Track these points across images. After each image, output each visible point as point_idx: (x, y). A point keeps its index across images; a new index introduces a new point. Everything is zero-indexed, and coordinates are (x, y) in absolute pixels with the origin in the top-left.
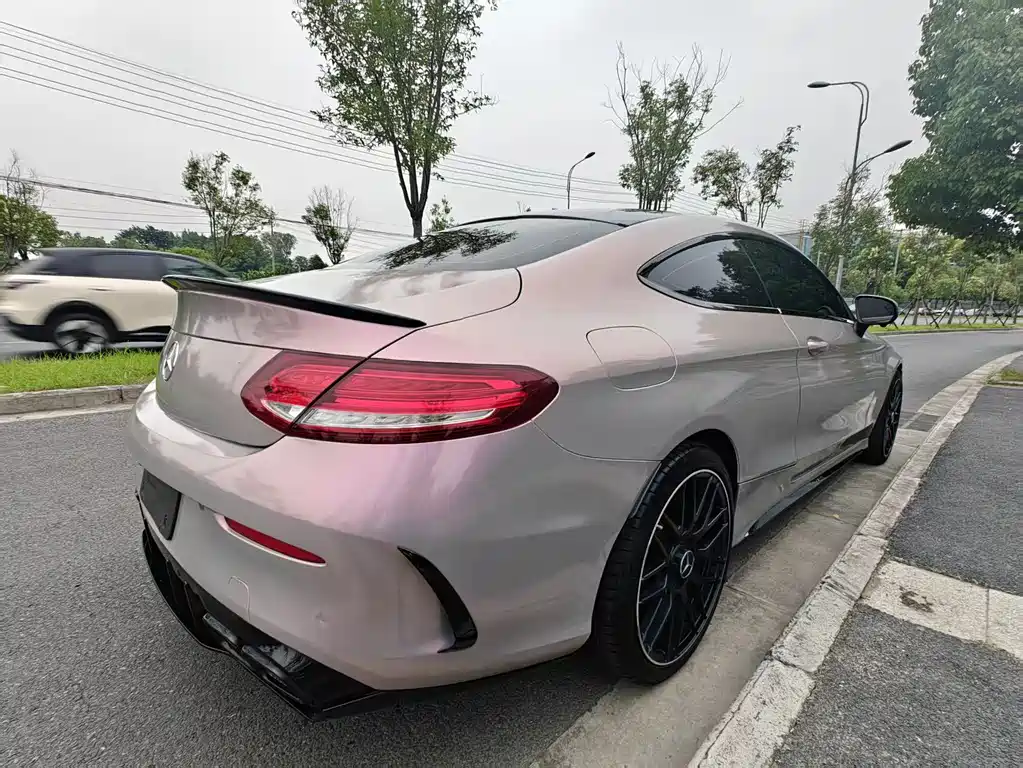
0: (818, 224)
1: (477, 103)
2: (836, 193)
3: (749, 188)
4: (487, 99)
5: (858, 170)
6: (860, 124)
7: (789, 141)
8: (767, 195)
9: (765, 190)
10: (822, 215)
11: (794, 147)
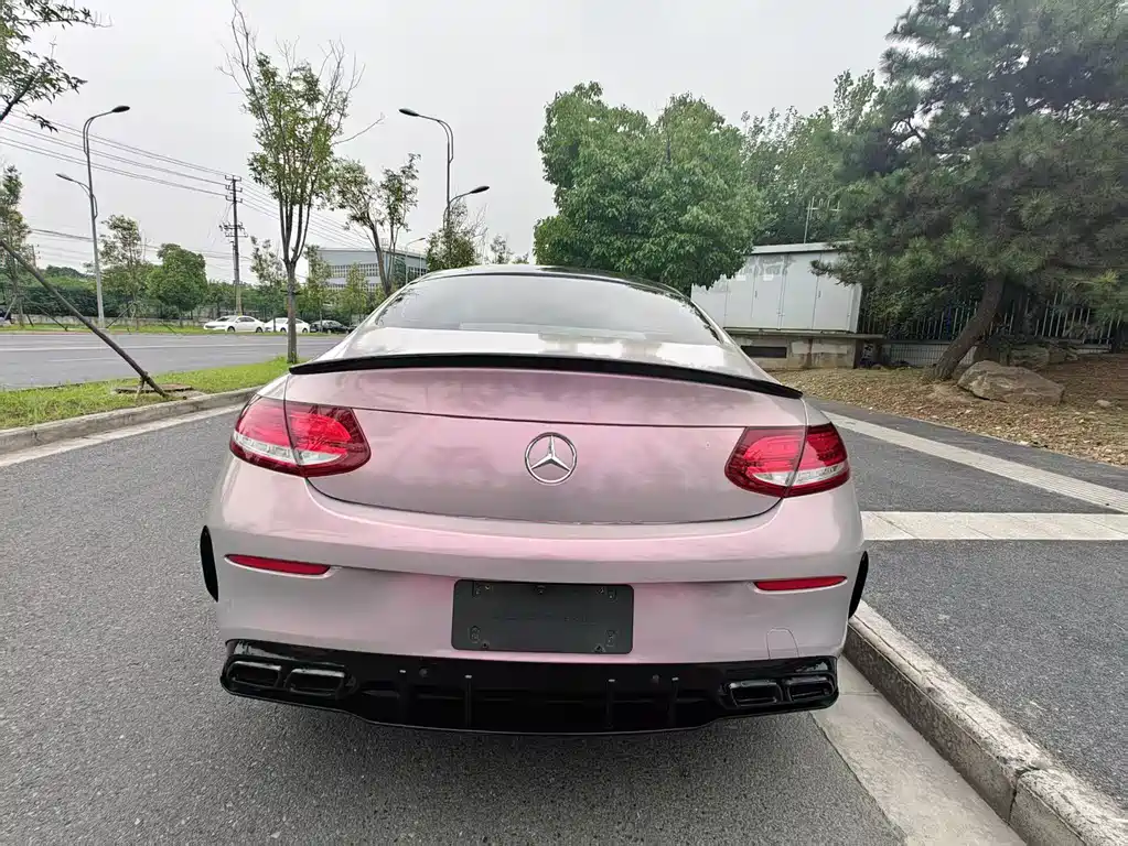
0: (430, 250)
1: (65, 15)
2: (441, 224)
3: (378, 208)
4: (87, 14)
5: (452, 203)
6: (449, 162)
7: (410, 167)
8: (395, 217)
9: (393, 211)
10: (433, 242)
11: (415, 174)
